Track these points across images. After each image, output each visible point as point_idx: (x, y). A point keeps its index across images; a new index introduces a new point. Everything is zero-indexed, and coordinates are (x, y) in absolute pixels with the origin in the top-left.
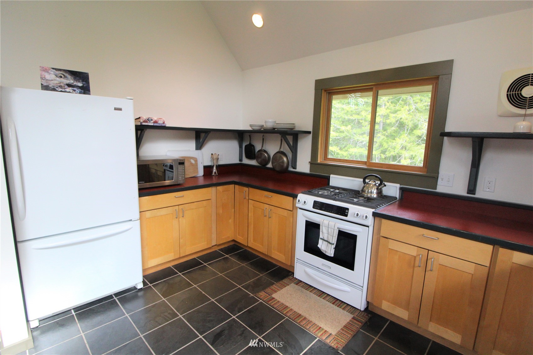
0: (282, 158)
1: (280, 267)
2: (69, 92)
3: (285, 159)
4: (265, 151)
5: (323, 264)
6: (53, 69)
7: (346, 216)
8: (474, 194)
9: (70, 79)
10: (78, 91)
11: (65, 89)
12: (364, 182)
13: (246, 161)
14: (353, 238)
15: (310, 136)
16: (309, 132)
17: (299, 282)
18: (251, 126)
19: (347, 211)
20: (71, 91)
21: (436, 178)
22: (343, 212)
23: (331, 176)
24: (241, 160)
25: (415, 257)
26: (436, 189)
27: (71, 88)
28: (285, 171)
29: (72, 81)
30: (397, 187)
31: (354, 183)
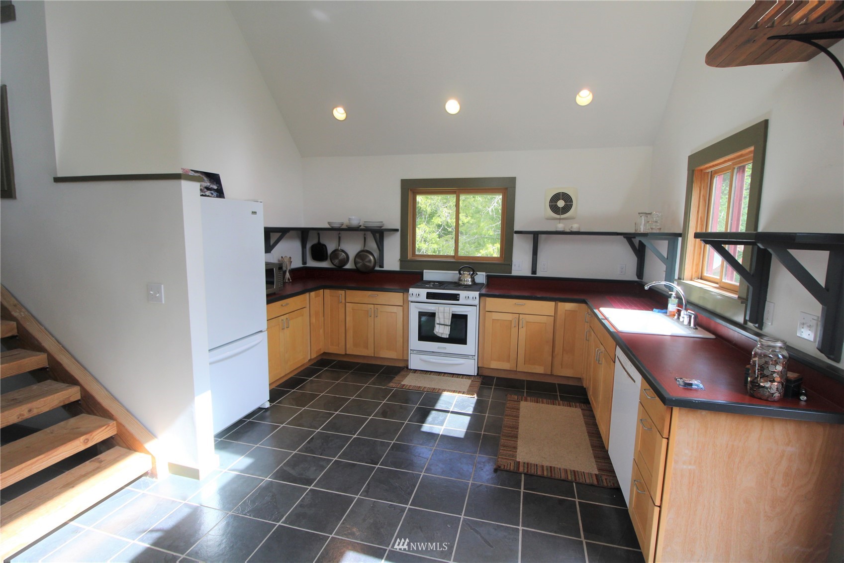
0: (368, 257)
1: (388, 366)
2: (208, 196)
3: (372, 258)
4: (343, 251)
5: (439, 348)
6: (192, 170)
7: (458, 300)
8: (536, 274)
9: (207, 181)
10: (215, 194)
11: (205, 192)
12: (460, 274)
13: (312, 263)
14: (465, 317)
15: (398, 234)
16: (397, 230)
17: (415, 371)
18: (329, 223)
19: (458, 296)
20: (210, 195)
21: (510, 265)
22: (455, 297)
23: (425, 271)
24: (304, 262)
25: (511, 321)
26: (511, 273)
27: (209, 192)
28: (372, 271)
29: (209, 184)
30: (483, 275)
31: (449, 275)
